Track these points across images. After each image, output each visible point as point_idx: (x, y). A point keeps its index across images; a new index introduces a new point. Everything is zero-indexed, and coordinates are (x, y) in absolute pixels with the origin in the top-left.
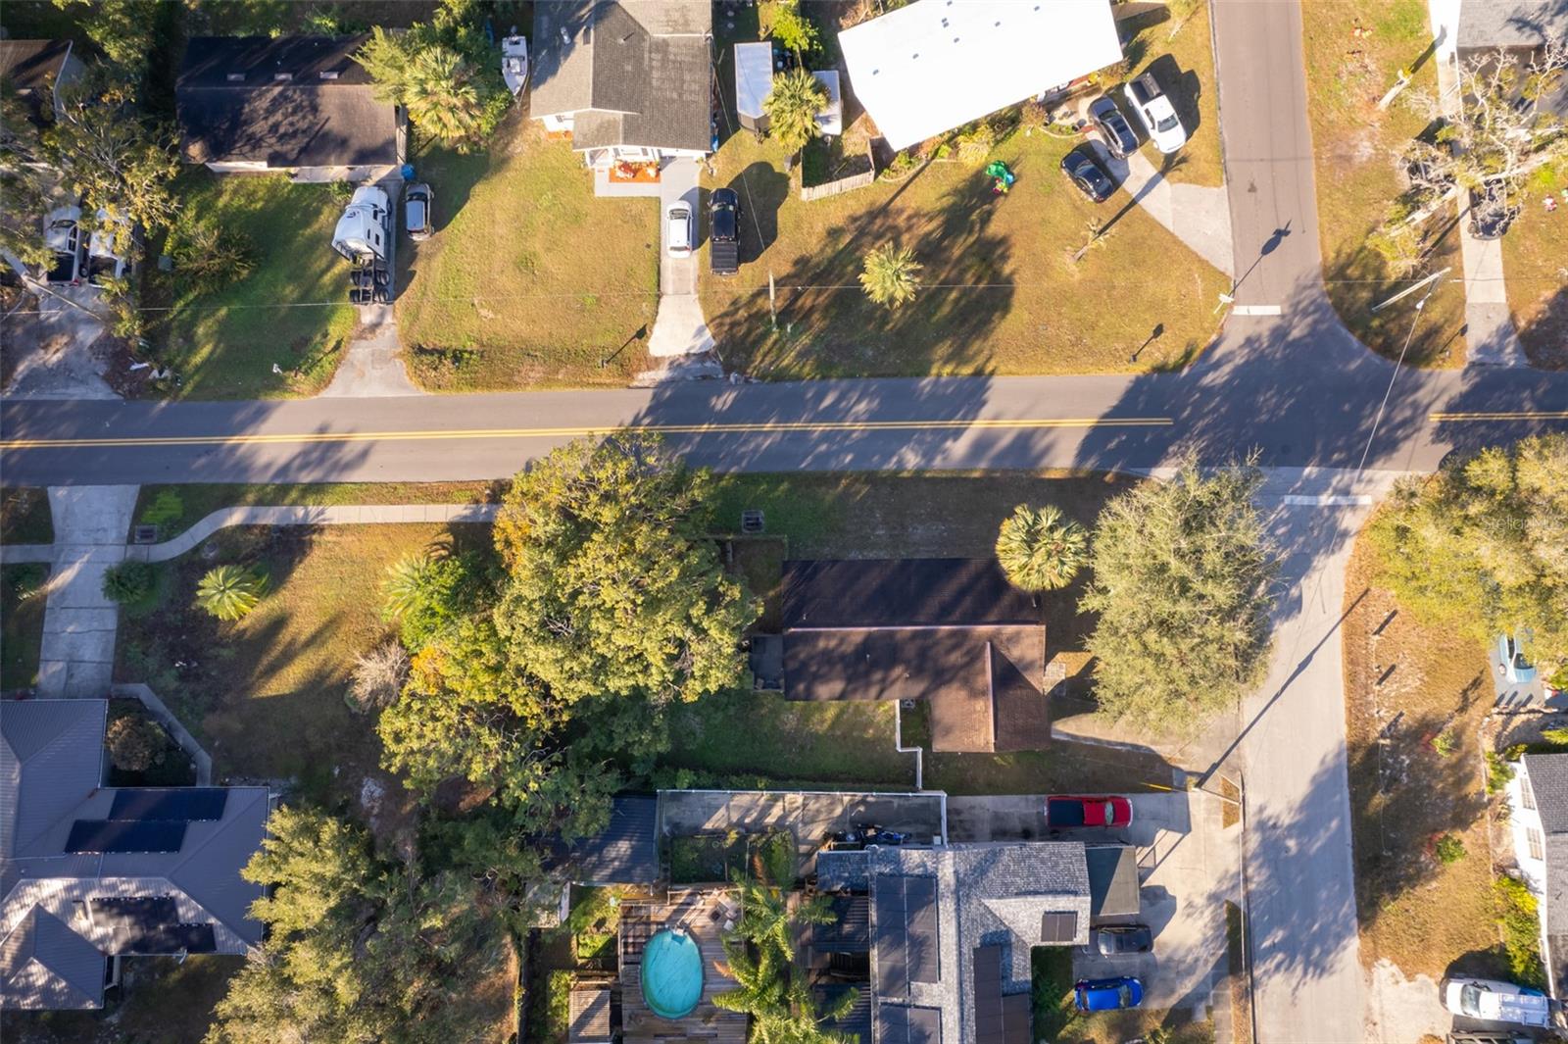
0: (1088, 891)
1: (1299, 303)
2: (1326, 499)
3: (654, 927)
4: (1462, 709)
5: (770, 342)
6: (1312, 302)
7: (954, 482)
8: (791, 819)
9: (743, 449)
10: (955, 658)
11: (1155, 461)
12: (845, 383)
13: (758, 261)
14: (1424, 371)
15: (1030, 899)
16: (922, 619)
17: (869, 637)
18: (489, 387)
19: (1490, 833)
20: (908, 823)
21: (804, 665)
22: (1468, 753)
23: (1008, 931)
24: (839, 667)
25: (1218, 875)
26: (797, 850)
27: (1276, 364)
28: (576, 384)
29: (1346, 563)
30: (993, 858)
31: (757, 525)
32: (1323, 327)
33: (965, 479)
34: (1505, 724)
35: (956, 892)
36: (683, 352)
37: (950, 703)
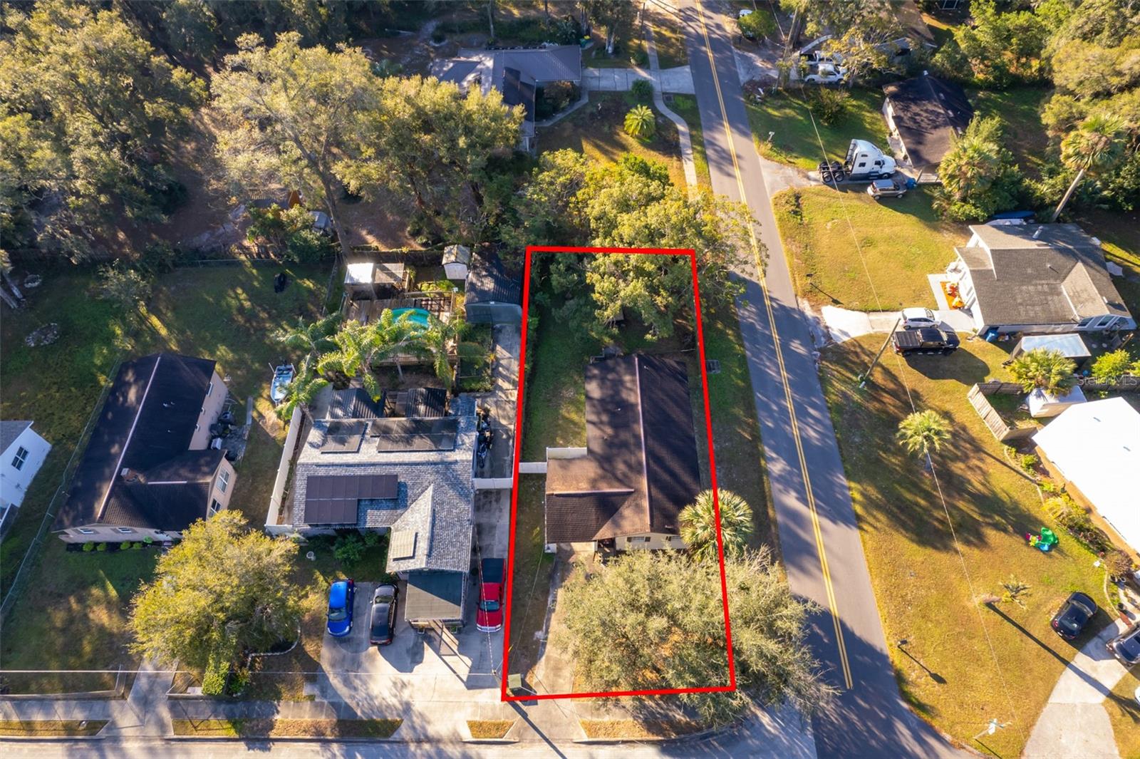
0: (430, 568)
5: (851, 376)
8: (500, 394)
10: (621, 467)
12: (828, 422)
13: (910, 368)
15: (429, 519)
16: (650, 442)
17: (634, 406)
18: (781, 227)
20: (492, 466)
24: (610, 392)
26: (479, 397)
30: (464, 496)
37: (585, 469)
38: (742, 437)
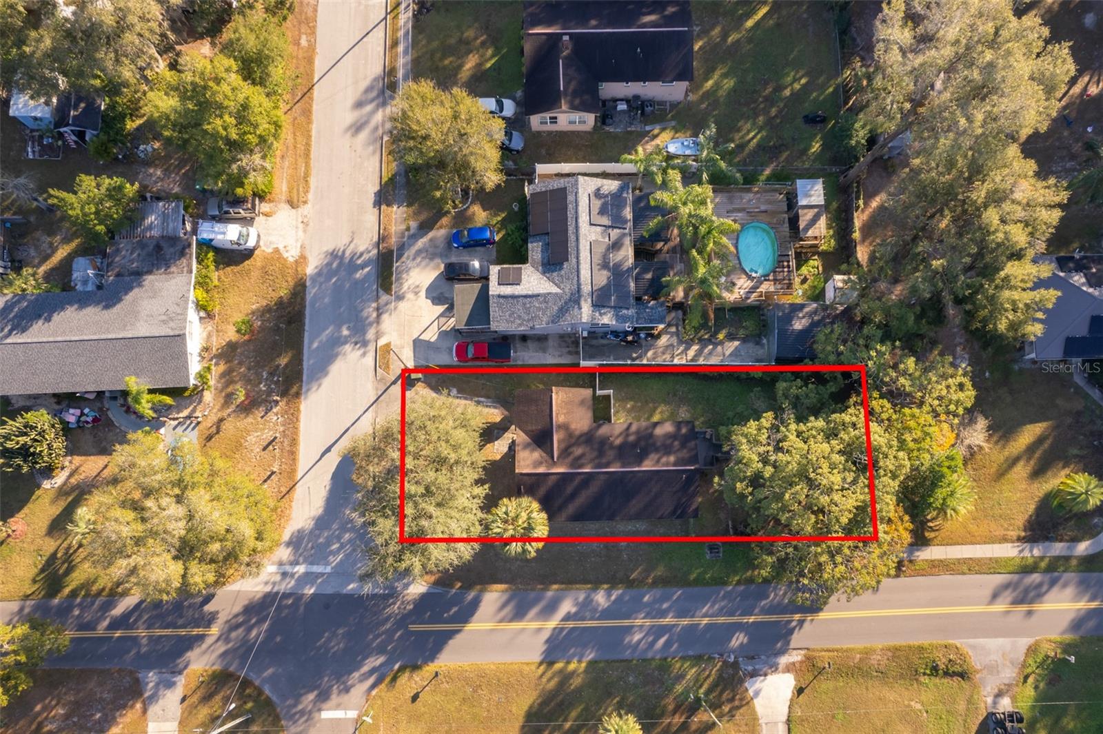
0: (491, 298)
1: (307, 721)
2: (301, 569)
3: (771, 277)
4: (221, 420)
5: (706, 686)
6: (295, 722)
7: (570, 581)
8: (682, 348)
9: (723, 604)
10: (578, 451)
11: (424, 597)
12: (650, 655)
14: (217, 667)
15: (530, 293)
16: (602, 477)
17: (639, 463)
18: (910, 647)
19: (214, 339)
20: (603, 345)
21: (683, 445)
22: (221, 391)
23: (544, 273)
24: (659, 444)
25: (397, 312)
26: (677, 328)
27: (328, 672)
28: (846, 651)
29: (291, 522)
30: (555, 319)
31: (712, 548)
32: (290, 702)
33: (562, 583)
34: (194, 410)
35: (580, 297)
36: (769, 677)
37: (581, 421)
38: (633, 571)
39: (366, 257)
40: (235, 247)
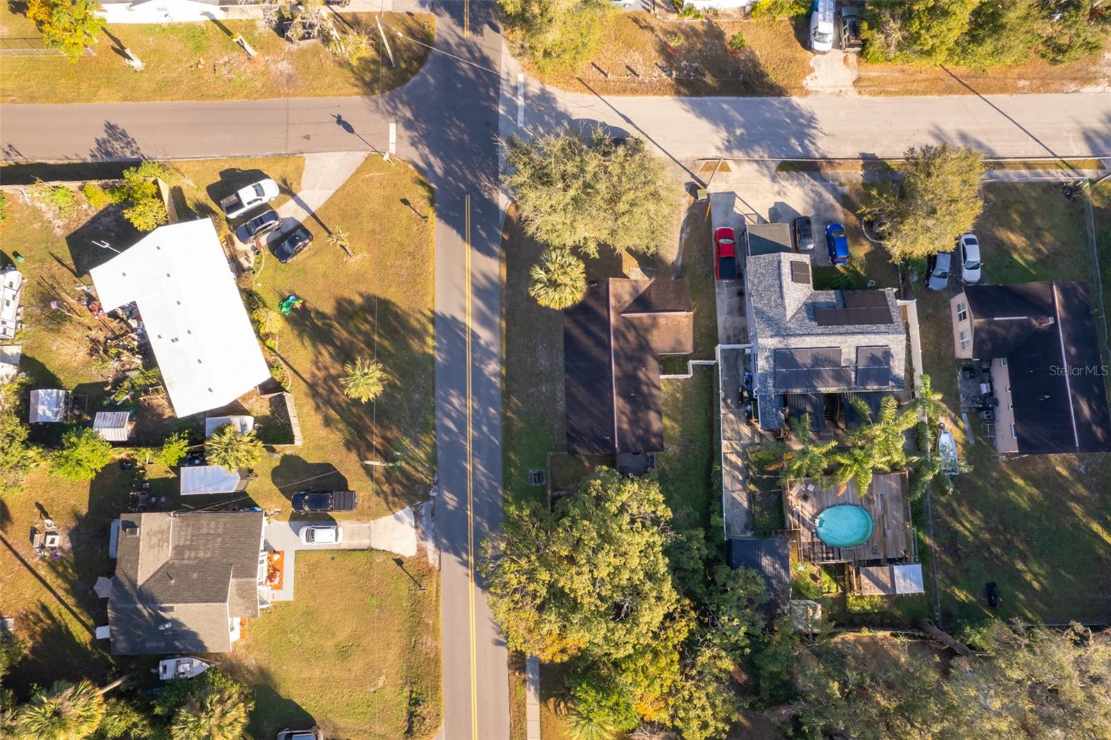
0: (777, 254)
1: (388, 111)
2: (520, 101)
3: (815, 540)
4: (652, 30)
6: (388, 103)
7: (509, 339)
8: (738, 448)
9: (486, 485)
10: (631, 337)
11: (494, 207)
12: (439, 414)
13: (347, 476)
14: (436, 38)
15: (785, 290)
16: (607, 359)
17: (620, 394)
18: (438, 677)
19: (726, 20)
20: (737, 370)
21: (639, 438)
22: (679, 28)
23: (805, 304)
24: (640, 415)
25: (761, 177)
26: (758, 444)
27: (430, 128)
28: (436, 610)
29: (562, 91)
30: (760, 313)
31: (539, 475)
32: (405, 97)
33: (507, 331)
34: (660, 7)
35: (783, 336)
36: (414, 531)
37: (661, 341)
38: (518, 398)
39: (812, 148)
40: (813, 32)
